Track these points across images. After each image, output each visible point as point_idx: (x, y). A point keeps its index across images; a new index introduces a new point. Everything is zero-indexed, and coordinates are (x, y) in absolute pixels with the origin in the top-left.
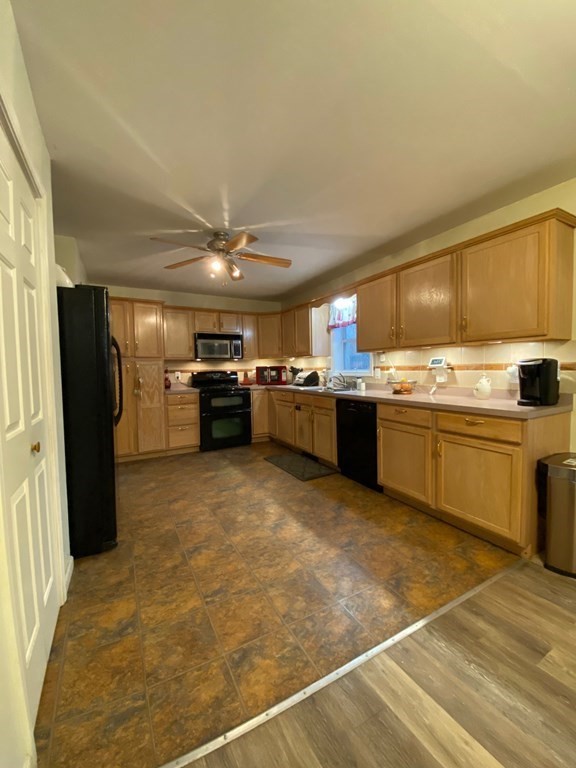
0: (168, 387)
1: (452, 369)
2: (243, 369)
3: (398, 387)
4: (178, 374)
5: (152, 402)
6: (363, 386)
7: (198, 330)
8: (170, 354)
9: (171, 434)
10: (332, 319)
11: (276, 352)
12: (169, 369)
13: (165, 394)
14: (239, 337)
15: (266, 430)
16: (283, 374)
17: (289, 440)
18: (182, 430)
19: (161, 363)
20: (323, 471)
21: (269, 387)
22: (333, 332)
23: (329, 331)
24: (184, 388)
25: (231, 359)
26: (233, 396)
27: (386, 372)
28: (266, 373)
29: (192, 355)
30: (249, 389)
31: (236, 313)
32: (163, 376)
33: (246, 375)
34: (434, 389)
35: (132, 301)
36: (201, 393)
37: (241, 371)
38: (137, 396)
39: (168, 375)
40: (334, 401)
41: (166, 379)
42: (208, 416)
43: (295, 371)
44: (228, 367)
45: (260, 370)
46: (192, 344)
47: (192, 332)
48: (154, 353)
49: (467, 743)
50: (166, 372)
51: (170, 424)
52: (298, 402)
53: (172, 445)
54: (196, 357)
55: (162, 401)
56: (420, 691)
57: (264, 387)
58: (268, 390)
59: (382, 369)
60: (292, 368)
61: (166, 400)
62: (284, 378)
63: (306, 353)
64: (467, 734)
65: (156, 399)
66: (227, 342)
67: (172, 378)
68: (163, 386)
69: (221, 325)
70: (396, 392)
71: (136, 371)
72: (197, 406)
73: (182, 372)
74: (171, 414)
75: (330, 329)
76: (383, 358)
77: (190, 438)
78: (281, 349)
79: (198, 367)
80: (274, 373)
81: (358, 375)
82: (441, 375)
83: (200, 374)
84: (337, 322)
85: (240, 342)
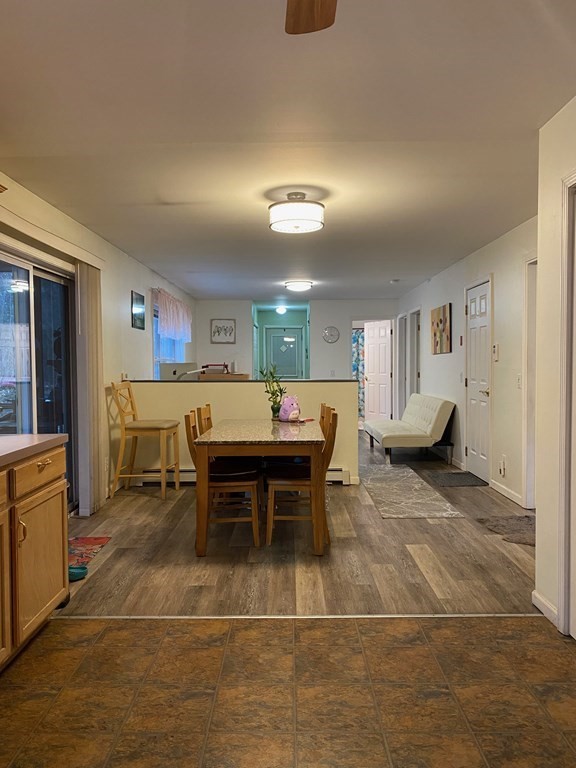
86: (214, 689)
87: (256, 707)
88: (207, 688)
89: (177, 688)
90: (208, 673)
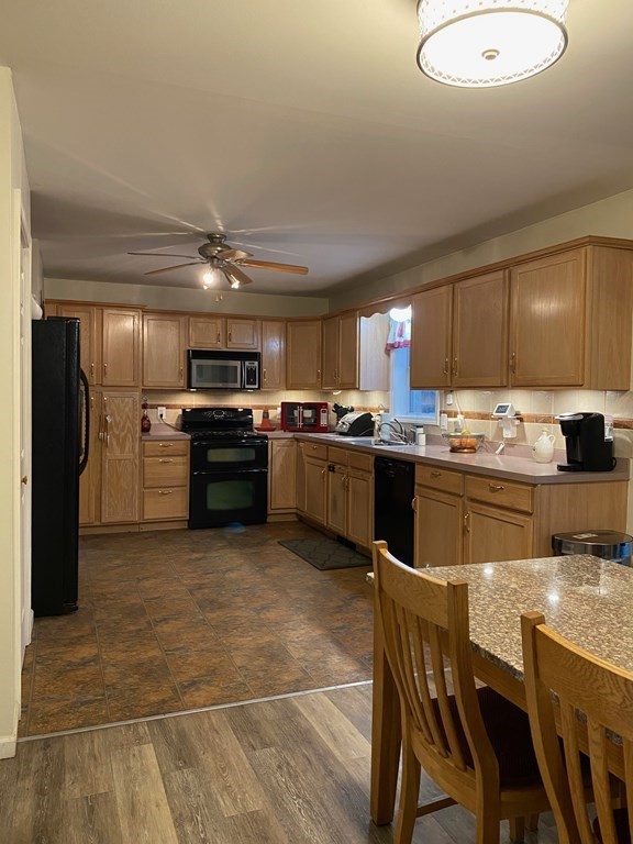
0: (146, 429)
1: (521, 420)
2: (261, 405)
3: (456, 442)
4: (163, 410)
5: (122, 451)
6: (422, 439)
7: (193, 346)
8: (150, 382)
9: (146, 500)
10: (392, 333)
11: (313, 380)
12: (149, 403)
13: (141, 440)
14: (255, 356)
15: (292, 504)
16: (323, 415)
17: (321, 519)
18: (163, 494)
19: (137, 394)
20: (356, 561)
21: (298, 435)
22: (393, 354)
23: (388, 352)
24: (172, 432)
25: (242, 390)
26: (242, 446)
27: (452, 420)
28: (296, 413)
29: (182, 383)
30: (266, 437)
31: (253, 318)
32: (140, 413)
33: (266, 415)
34: (502, 447)
35: (103, 306)
36: (192, 440)
37: (259, 408)
38: (103, 441)
39: (148, 412)
40: (372, 459)
41: (145, 418)
42: (202, 474)
43: (340, 412)
44: (239, 401)
45: (288, 408)
46: (183, 367)
47: (184, 348)
48: (128, 381)
50: (145, 407)
51: (147, 484)
52: (335, 461)
53: (149, 516)
54: (190, 386)
55: (137, 450)
57: (290, 435)
58: (297, 440)
59: (450, 414)
60: (336, 406)
61: (143, 448)
62: (323, 422)
63: (351, 385)
65: (128, 446)
66: (238, 364)
67: (152, 415)
68: (138, 428)
69: (228, 338)
70: (454, 450)
71: (103, 406)
72: (187, 460)
73: (168, 407)
74: (147, 470)
75: (390, 348)
76: (451, 399)
77: (175, 506)
78: (320, 376)
79: (194, 401)
80: (308, 413)
81: (420, 422)
82: (508, 428)
83: (194, 410)
84: (398, 339)
85: (256, 363)
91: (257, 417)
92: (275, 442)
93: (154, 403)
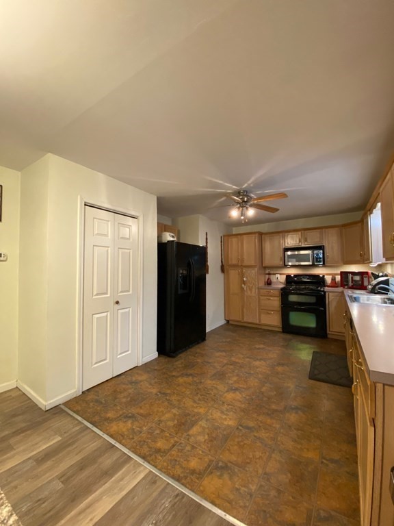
0: (268, 284)
4: (278, 276)
5: (251, 292)
7: (287, 246)
8: (267, 264)
9: (262, 315)
11: (358, 258)
12: (271, 272)
14: (321, 248)
16: (365, 279)
25: (313, 265)
28: (348, 277)
29: (282, 263)
33: (333, 278)
37: (329, 275)
39: (270, 276)
41: (269, 279)
43: (375, 277)
44: (319, 271)
45: (344, 274)
47: (282, 247)
48: (253, 263)
49: (91, 520)
53: (263, 322)
56: (124, 493)
61: (260, 292)
62: (366, 283)
64: (97, 520)
65: (253, 290)
66: (310, 252)
67: (273, 278)
68: (257, 283)
69: (305, 240)
72: (279, 299)
73: (280, 274)
74: (261, 302)
77: (274, 320)
79: (293, 271)
85: (321, 251)
86: (238, 428)
87: (225, 412)
88: (241, 430)
89: (255, 436)
90: (236, 440)
91: (328, 279)
92: (330, 294)
93: (275, 272)
